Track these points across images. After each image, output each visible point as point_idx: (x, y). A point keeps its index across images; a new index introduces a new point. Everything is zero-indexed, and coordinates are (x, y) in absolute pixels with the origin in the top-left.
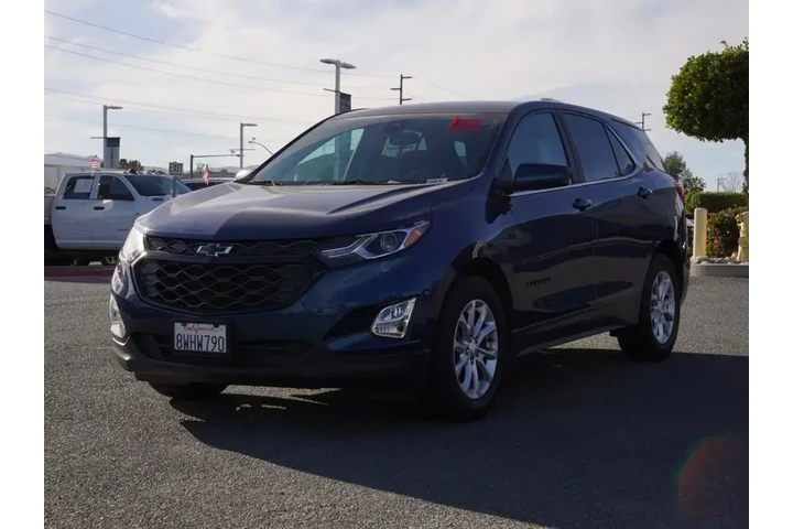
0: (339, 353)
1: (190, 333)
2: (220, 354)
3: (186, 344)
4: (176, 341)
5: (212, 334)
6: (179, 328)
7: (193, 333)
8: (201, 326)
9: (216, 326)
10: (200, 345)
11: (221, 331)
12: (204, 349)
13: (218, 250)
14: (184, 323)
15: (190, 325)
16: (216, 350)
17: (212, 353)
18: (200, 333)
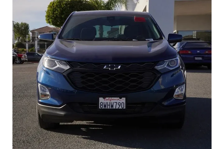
0: (166, 106)
1: (107, 101)
2: (122, 109)
3: (105, 106)
4: (100, 105)
5: (118, 101)
6: (101, 100)
7: (109, 101)
8: (112, 98)
9: (121, 98)
10: (112, 106)
11: (123, 100)
12: (114, 108)
13: (115, 67)
14: (104, 97)
15: (107, 98)
16: (120, 108)
17: (118, 109)
18: (112, 101)
